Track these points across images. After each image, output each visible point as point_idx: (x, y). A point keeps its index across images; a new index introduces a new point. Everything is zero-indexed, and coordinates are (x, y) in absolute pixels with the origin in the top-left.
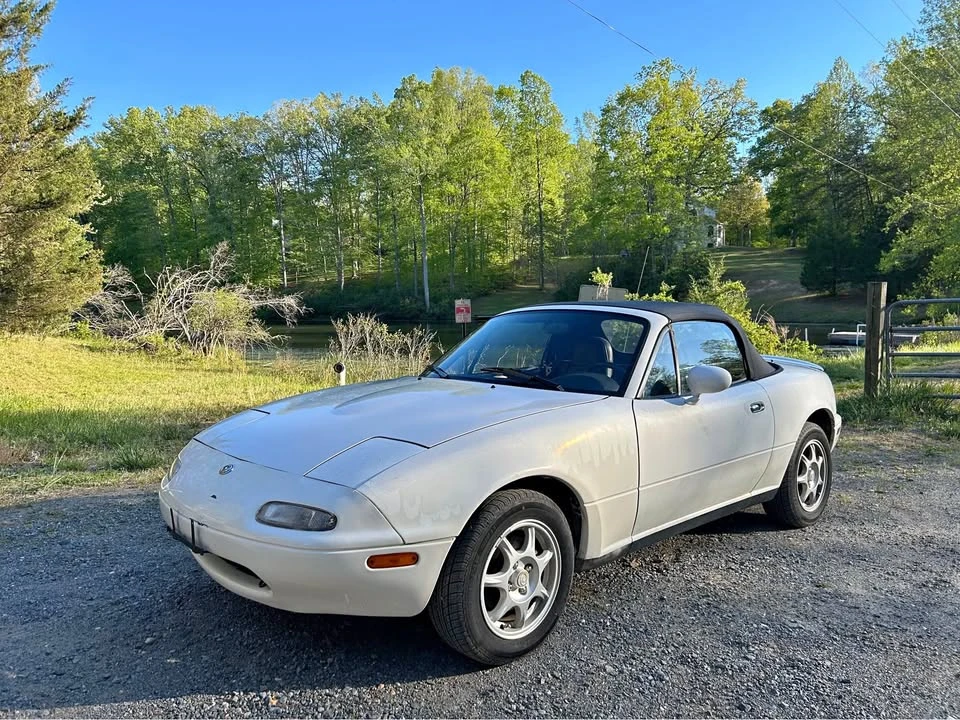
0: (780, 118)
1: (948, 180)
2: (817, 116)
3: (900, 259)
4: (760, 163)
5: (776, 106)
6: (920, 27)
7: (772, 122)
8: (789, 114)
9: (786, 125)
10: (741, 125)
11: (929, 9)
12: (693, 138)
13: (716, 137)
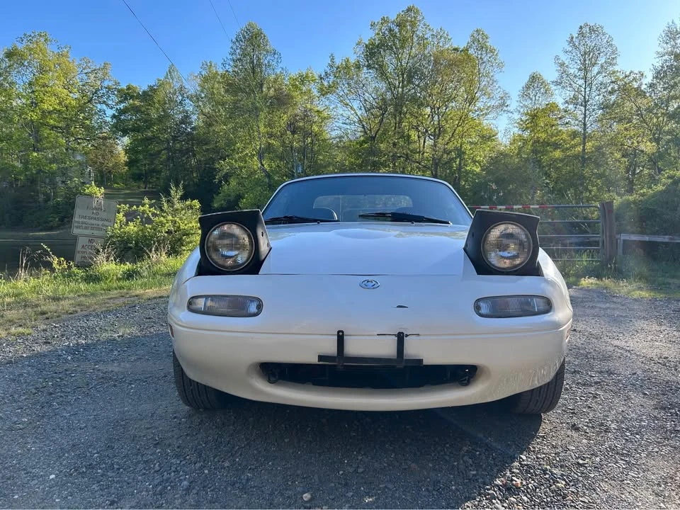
0: (132, 97)
1: (247, 154)
2: (159, 101)
3: (225, 200)
4: (120, 127)
5: (129, 88)
6: (230, 57)
7: (126, 99)
8: (138, 97)
9: (137, 103)
10: (109, 96)
11: (235, 47)
12: (73, 98)
13: (89, 102)
